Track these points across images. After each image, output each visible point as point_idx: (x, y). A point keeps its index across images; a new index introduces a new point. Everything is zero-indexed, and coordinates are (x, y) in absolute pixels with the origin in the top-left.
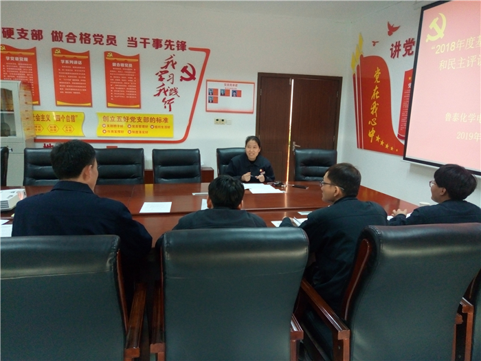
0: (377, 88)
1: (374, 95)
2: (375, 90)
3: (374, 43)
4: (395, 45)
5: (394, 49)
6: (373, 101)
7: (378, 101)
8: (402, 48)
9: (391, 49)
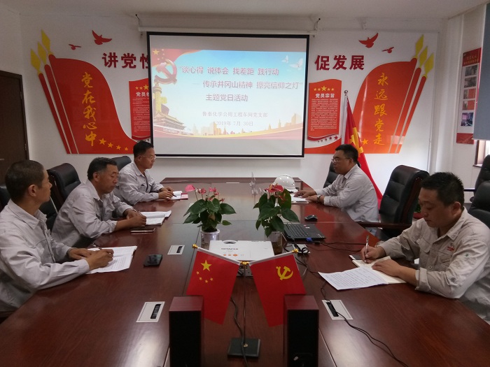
0: (88, 92)
1: (86, 98)
2: (86, 95)
3: (73, 48)
4: (108, 55)
5: (108, 59)
6: (85, 105)
7: (93, 106)
8: (119, 59)
9: (105, 58)
